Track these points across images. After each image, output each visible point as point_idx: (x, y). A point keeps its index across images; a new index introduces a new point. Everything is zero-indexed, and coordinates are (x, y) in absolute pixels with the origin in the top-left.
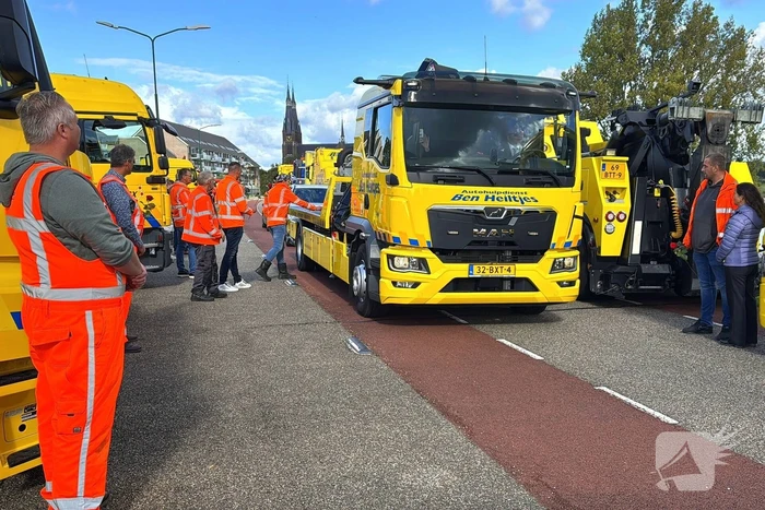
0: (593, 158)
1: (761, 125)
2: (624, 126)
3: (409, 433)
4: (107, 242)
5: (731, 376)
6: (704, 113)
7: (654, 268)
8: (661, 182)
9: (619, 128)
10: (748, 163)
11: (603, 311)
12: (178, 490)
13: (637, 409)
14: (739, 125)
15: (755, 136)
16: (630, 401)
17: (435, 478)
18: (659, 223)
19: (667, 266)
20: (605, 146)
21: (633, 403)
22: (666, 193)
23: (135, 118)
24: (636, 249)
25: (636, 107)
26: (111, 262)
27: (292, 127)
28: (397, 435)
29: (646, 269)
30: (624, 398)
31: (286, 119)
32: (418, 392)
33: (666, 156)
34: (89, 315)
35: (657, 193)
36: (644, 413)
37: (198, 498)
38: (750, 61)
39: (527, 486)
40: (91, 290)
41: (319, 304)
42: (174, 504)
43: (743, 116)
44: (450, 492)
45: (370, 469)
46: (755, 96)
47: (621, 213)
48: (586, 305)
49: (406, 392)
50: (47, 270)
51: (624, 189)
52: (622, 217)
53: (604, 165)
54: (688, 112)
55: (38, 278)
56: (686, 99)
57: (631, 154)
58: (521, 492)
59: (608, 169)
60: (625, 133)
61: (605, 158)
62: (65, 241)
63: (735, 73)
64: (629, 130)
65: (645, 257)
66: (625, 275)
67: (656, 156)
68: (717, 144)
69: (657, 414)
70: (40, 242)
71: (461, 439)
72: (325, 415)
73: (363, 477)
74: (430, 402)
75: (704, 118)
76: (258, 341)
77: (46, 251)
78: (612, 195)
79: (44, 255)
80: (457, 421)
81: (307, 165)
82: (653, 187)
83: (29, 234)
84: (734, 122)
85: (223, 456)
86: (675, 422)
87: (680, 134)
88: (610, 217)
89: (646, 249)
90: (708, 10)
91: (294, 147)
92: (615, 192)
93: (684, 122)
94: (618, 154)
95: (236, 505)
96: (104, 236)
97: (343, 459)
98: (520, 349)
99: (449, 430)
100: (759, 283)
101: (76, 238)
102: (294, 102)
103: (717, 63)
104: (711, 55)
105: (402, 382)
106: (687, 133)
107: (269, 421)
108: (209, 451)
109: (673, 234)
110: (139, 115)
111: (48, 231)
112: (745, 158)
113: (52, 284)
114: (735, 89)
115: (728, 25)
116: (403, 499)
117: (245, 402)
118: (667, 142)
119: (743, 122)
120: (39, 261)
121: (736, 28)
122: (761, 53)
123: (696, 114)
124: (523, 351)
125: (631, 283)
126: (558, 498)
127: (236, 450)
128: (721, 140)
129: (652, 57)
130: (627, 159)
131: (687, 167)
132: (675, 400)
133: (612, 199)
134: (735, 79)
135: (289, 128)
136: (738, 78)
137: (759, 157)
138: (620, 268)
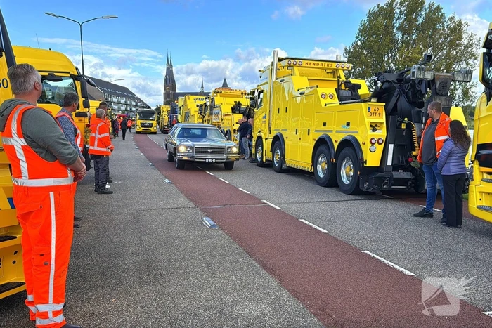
0: (362, 104)
1: (471, 83)
2: (383, 83)
3: (241, 279)
4: (62, 150)
5: (450, 245)
6: (434, 75)
7: (401, 174)
8: (406, 119)
9: (379, 84)
10: (463, 107)
11: (368, 202)
12: (91, 315)
13: (389, 266)
14: (457, 83)
15: (467, 89)
16: (383, 260)
17: (257, 309)
18: (404, 145)
19: (409, 173)
20: (370, 96)
21: (386, 261)
22: (409, 126)
23: (68, 75)
24: (389, 163)
25: (391, 71)
26: (65, 162)
27: (170, 82)
28: (233, 281)
29: (396, 175)
30: (380, 258)
31: (166, 76)
32: (247, 253)
33: (410, 102)
34: (52, 194)
35: (403, 126)
36: (393, 268)
37: (104, 320)
38: (465, 42)
39: (316, 315)
40: (52, 179)
41: (185, 195)
42: (89, 324)
43: (459, 77)
44: (267, 318)
45: (215, 302)
46: (467, 64)
47: (380, 139)
48: (357, 198)
49: (239, 254)
50: (26, 168)
51: (382, 123)
52: (380, 141)
53: (369, 108)
54: (424, 75)
55: (21, 173)
56: (423, 66)
57: (387, 101)
58: (313, 319)
59: (372, 111)
60: (383, 88)
61: (370, 103)
62: (37, 150)
63: (455, 50)
64: (386, 85)
65: (395, 167)
66: (382, 179)
67: (403, 103)
68: (442, 95)
69: (401, 269)
70: (22, 152)
71: (275, 284)
72: (187, 267)
73: (211, 308)
74: (255, 260)
75: (434, 78)
76: (145, 219)
77: (26, 157)
78: (374, 127)
79: (24, 159)
80: (272, 272)
81: (179, 106)
82: (401, 122)
83: (15, 147)
84: (453, 80)
85: (121, 294)
86: (412, 274)
87: (419, 89)
88: (373, 141)
89: (396, 162)
90: (439, 9)
91: (171, 95)
92: (376, 126)
93: (421, 81)
94: (378, 101)
95: (128, 325)
96: (61, 146)
97: (198, 296)
98: (314, 226)
99: (267, 277)
100: (468, 185)
101: (44, 148)
102: (171, 65)
103: (443, 43)
104: (440, 38)
105: (238, 246)
106: (423, 88)
107: (150, 271)
108: (112, 290)
109: (414, 153)
110: (71, 73)
111: (26, 144)
112: (461, 104)
113: (29, 176)
114: (455, 59)
115: (451, 19)
116: (236, 322)
117: (136, 259)
118: (410, 94)
119: (459, 81)
120: (21, 163)
121: (456, 20)
122: (472, 36)
123: (428, 76)
124: (316, 227)
125: (386, 184)
126: (336, 323)
127: (129, 289)
128: (445, 93)
129: (403, 38)
130: (384, 104)
131: (423, 110)
132: (413, 260)
133: (374, 130)
134: (455, 53)
135: (168, 82)
136: (457, 52)
137: (470, 103)
138: (379, 175)
